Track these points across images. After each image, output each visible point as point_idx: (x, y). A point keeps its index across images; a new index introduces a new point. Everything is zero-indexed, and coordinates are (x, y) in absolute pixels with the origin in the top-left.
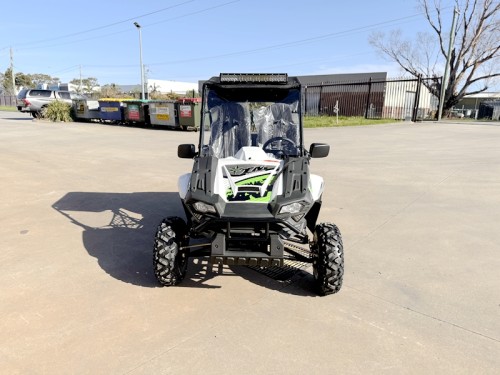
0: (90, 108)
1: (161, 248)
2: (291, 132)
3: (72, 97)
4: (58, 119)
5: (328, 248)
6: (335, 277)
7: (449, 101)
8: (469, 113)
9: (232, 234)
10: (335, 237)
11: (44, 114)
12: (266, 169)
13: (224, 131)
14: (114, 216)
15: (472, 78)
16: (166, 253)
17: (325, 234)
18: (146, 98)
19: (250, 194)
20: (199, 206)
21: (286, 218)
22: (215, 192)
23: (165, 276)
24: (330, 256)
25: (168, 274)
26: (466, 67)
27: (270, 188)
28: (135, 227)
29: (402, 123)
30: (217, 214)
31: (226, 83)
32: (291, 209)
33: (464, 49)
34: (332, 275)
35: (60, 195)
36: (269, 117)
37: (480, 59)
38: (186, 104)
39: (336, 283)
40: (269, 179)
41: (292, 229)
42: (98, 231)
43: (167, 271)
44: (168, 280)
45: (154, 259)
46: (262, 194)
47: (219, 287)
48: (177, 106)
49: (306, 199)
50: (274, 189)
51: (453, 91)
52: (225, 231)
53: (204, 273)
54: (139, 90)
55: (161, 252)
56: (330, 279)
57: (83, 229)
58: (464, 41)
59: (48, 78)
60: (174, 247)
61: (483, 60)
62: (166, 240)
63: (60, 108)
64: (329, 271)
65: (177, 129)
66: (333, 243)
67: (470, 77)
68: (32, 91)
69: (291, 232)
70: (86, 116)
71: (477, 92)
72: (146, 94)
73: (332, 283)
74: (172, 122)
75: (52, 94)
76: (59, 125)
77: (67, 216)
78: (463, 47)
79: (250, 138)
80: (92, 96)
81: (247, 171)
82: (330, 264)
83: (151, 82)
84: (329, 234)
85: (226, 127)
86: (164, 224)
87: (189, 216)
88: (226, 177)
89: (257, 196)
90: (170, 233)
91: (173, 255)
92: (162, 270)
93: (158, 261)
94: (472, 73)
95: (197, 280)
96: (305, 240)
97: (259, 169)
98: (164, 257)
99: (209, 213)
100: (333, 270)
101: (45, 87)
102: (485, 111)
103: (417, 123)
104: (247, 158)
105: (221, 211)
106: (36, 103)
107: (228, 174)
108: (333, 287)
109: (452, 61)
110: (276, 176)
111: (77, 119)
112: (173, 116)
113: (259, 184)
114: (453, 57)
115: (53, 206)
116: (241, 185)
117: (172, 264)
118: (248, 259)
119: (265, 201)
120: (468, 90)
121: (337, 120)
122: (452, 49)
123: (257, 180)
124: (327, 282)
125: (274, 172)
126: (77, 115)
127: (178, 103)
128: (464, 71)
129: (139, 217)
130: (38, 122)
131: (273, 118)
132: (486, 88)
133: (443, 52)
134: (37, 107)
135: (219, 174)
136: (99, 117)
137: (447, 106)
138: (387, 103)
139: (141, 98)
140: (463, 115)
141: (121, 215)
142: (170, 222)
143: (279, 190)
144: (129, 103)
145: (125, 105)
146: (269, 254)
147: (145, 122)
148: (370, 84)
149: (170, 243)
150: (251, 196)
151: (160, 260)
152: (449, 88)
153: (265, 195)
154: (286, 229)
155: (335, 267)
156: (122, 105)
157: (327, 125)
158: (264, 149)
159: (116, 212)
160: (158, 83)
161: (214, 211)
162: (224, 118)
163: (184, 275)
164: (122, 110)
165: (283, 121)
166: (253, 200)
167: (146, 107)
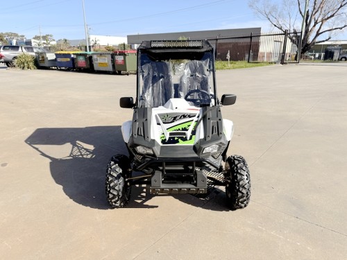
0: (49, 59)
1: (111, 181)
2: (204, 83)
3: (35, 50)
4: (26, 68)
5: (239, 177)
6: (245, 198)
7: (304, 48)
8: (317, 55)
9: (167, 171)
10: (244, 168)
11: (15, 64)
12: (190, 117)
13: (153, 83)
14: (73, 148)
15: (321, 31)
16: (116, 185)
17: (236, 166)
18: (90, 50)
19: (179, 138)
20: (140, 149)
21: (208, 156)
22: (152, 138)
23: (115, 202)
24: (241, 183)
25: (117, 201)
26: (316, 23)
27: (194, 133)
28: (89, 156)
29: (274, 65)
30: (154, 155)
31: (155, 48)
32: (211, 149)
33: (315, 10)
34: (242, 197)
35: (30, 131)
36: (187, 71)
37: (326, 17)
38: (120, 55)
39: (245, 202)
40: (193, 124)
41: (211, 165)
42: (61, 161)
43: (117, 199)
44: (118, 205)
45: (107, 190)
46: (188, 138)
47: (157, 207)
48: (113, 56)
49: (222, 141)
50: (197, 133)
51: (307, 41)
52: (161, 168)
53: (144, 194)
54: (84, 44)
55: (112, 185)
56: (241, 200)
57: (49, 161)
58: (315, 4)
59: (16, 35)
60: (121, 180)
61: (328, 18)
62: (115, 175)
63: (27, 59)
64: (240, 194)
65: (114, 73)
66: (242, 172)
67: (319, 30)
68: (5, 47)
69: (211, 167)
70: (46, 65)
71: (323, 41)
72: (90, 47)
73: (242, 202)
74: (110, 68)
75: (20, 49)
76: (27, 72)
77: (37, 149)
78: (314, 9)
79: (173, 88)
80: (50, 49)
81: (175, 119)
82: (241, 189)
83: (92, 37)
84: (239, 166)
85: (155, 80)
86: (112, 163)
87: (132, 156)
88: (159, 124)
89: (185, 139)
90: (117, 170)
91: (121, 187)
92: (113, 198)
93: (109, 192)
94: (320, 28)
95: (139, 201)
96: (220, 170)
97: (184, 116)
98: (114, 189)
99: (148, 154)
100: (243, 193)
101: (14, 44)
102: (329, 55)
103: (284, 65)
104: (174, 108)
105: (158, 153)
106: (8, 56)
107: (161, 122)
108: (243, 205)
109: (307, 18)
110: (198, 123)
111: (39, 67)
112: (110, 64)
113: (185, 129)
114: (308, 16)
115: (26, 141)
116: (171, 131)
117: (120, 194)
118: (180, 189)
119: (191, 143)
120: (317, 40)
121: (229, 64)
122: (307, 10)
123: (183, 126)
124: (238, 202)
125: (195, 119)
126: (39, 64)
127: (113, 53)
128: (315, 26)
129: (91, 147)
130: (10, 70)
131: (190, 72)
132: (330, 38)
133: (301, 13)
134: (10, 58)
135: (154, 122)
136: (55, 65)
137: (304, 51)
138: (262, 49)
139: (86, 51)
140: (313, 57)
141: (78, 147)
142: (117, 160)
143: (201, 134)
144: (77, 55)
145: (75, 57)
146: (196, 185)
147: (90, 69)
148: (251, 37)
149: (118, 178)
150: (180, 140)
151: (111, 191)
152: (304, 38)
153: (191, 138)
154: (208, 165)
155: (244, 191)
156: (72, 56)
157: (222, 69)
158: (186, 98)
159: (74, 145)
160: (98, 37)
161: (152, 153)
162: (153, 73)
163: (129, 199)
164: (73, 59)
165: (197, 74)
166: (181, 143)
167: (91, 58)
